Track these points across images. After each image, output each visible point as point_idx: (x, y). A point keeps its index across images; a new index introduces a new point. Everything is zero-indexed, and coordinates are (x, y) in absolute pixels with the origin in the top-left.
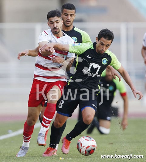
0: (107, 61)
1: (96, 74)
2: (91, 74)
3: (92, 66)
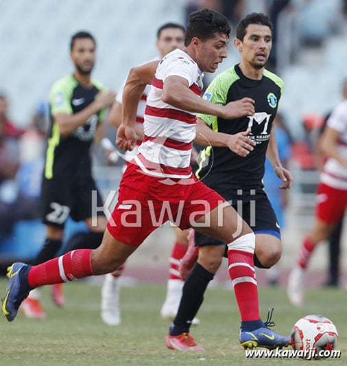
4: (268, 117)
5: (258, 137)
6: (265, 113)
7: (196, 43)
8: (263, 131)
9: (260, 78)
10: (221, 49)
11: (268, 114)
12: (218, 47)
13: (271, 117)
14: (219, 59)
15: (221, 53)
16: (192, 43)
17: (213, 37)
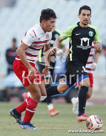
0: (93, 33)
1: (88, 46)
2: (85, 47)
3: (83, 40)
4: (89, 39)
5: (86, 47)
6: (87, 38)
7: (44, 22)
8: (87, 45)
9: (87, 27)
10: (53, 24)
11: (89, 38)
12: (52, 23)
13: (90, 40)
14: (52, 27)
15: (53, 25)
16: (43, 22)
17: (50, 19)
